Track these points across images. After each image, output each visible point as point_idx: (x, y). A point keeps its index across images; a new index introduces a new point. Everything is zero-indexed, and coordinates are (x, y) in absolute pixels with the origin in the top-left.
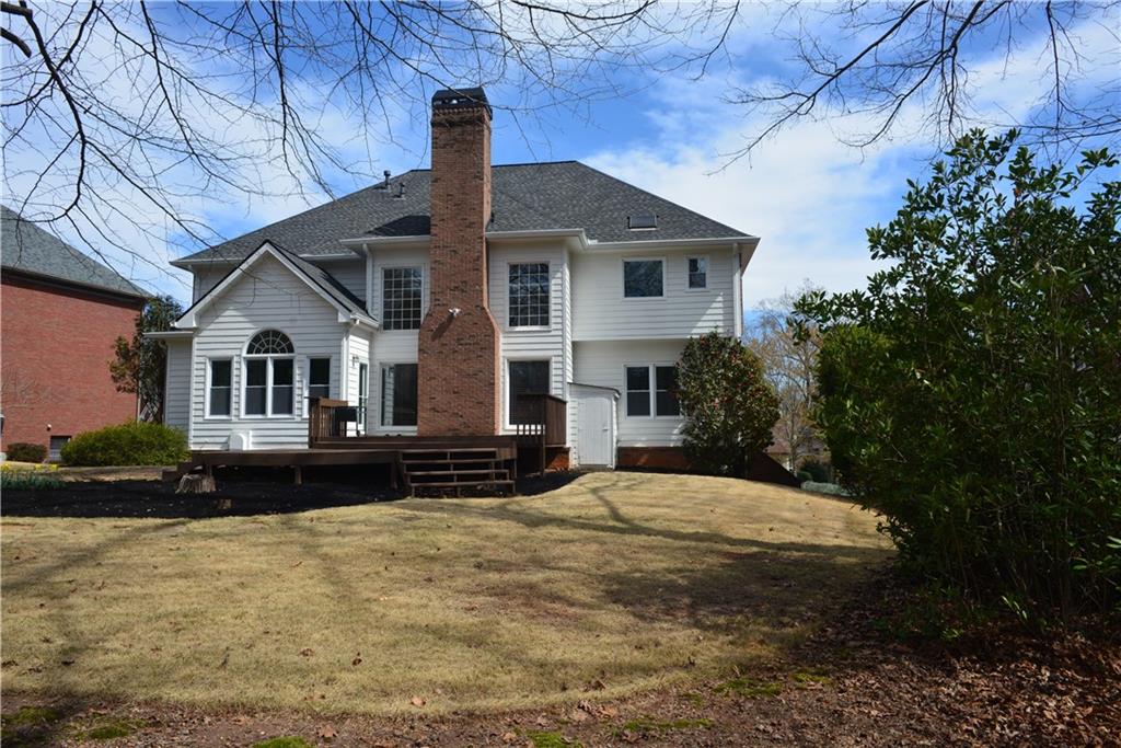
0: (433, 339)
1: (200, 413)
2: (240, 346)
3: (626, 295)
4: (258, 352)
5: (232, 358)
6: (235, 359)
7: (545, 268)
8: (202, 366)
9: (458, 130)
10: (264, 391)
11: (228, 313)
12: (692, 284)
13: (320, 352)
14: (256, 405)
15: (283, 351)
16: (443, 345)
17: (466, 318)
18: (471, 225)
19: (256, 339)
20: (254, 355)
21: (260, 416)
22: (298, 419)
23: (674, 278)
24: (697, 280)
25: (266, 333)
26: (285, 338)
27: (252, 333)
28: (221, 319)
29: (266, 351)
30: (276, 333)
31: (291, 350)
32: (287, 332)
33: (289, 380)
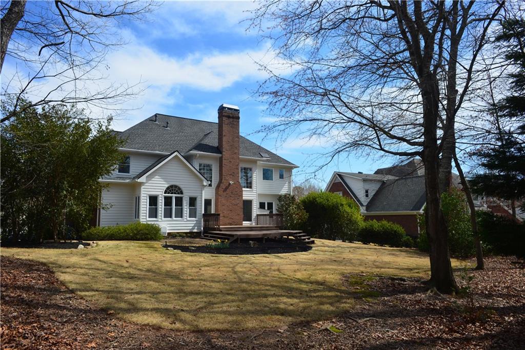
0: (224, 191)
1: (145, 217)
2: (162, 190)
3: (264, 179)
4: (168, 193)
5: (158, 195)
6: (160, 196)
7: (251, 170)
8: (146, 198)
9: (231, 120)
10: (171, 209)
11: (157, 177)
12: (280, 178)
13: (193, 195)
14: (168, 214)
15: (178, 194)
16: (227, 194)
17: (234, 185)
18: (235, 153)
19: (168, 188)
20: (167, 195)
21: (170, 219)
22: (185, 220)
23: (276, 175)
24: (281, 177)
25: (172, 186)
26: (179, 189)
27: (167, 186)
28: (153, 179)
29: (172, 193)
30: (176, 186)
31: (182, 193)
32: (181, 186)
33: (181, 205)
